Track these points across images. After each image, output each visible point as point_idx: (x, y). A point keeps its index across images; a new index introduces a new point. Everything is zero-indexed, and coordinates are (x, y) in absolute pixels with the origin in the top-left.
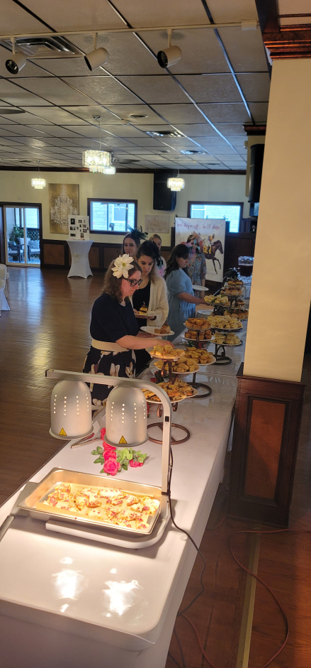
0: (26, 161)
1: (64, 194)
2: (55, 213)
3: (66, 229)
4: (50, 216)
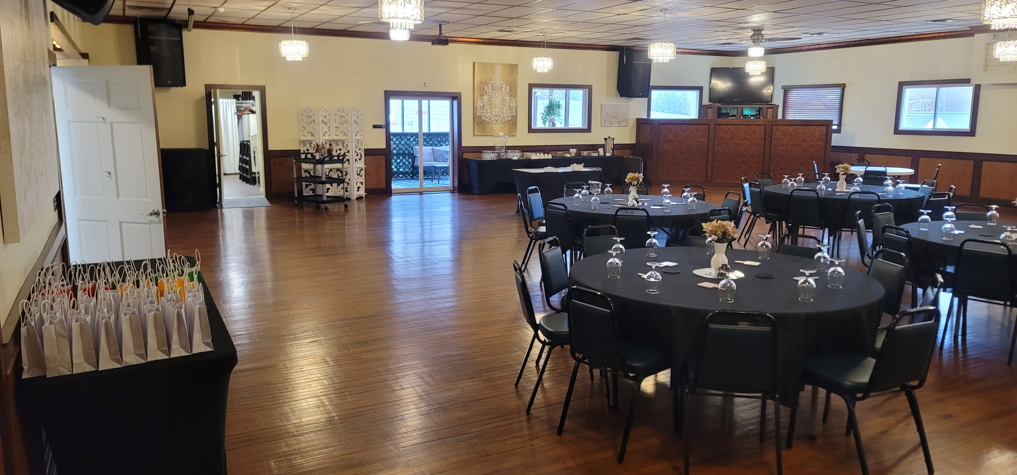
1: (498, 77)
2: (484, 105)
3: (499, 129)
4: (476, 110)
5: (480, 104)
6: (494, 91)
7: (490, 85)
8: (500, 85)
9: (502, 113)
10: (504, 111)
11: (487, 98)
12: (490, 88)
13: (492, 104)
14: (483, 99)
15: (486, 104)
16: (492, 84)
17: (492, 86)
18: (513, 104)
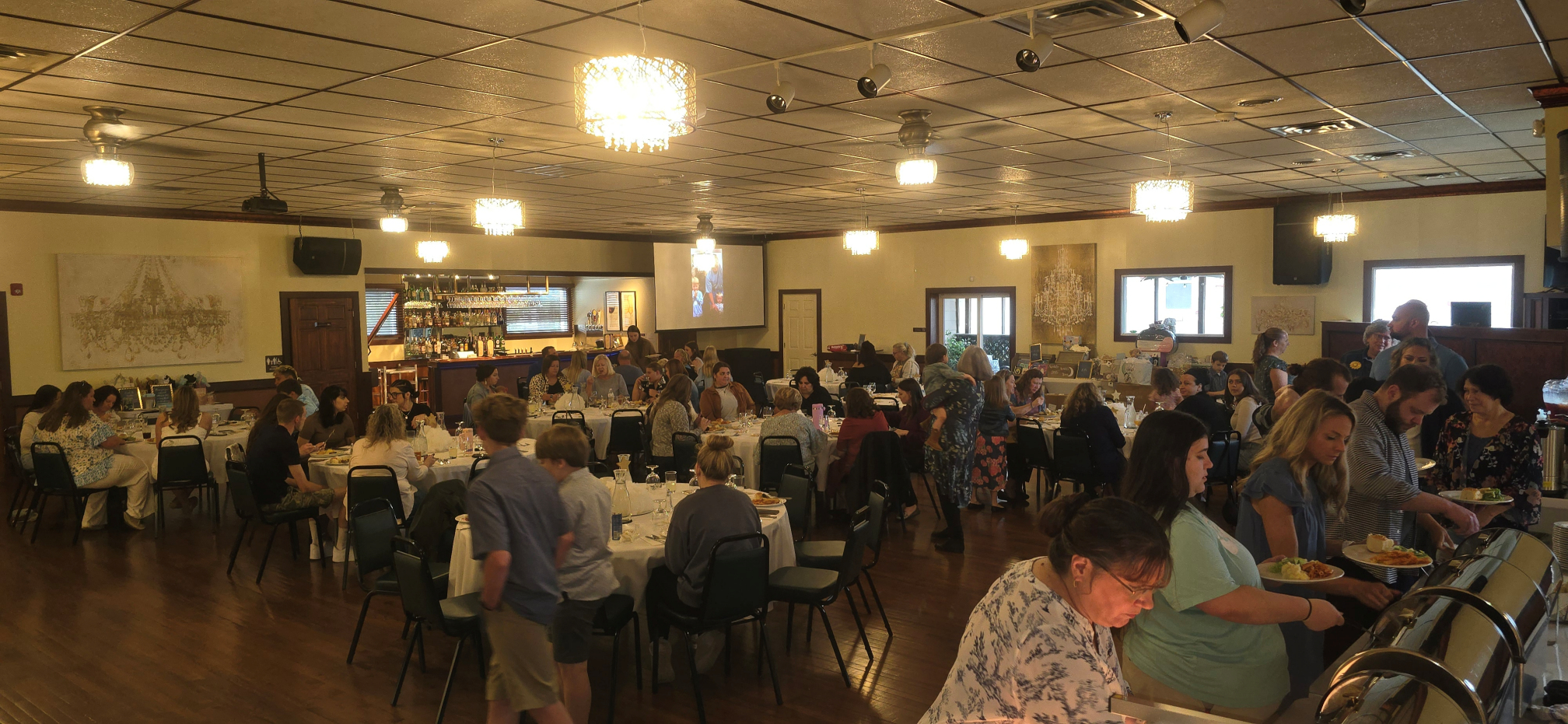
0: (990, 209)
1: (1064, 263)
2: (1044, 303)
3: (1065, 334)
4: (1034, 309)
5: (1038, 301)
6: (1058, 283)
7: (1052, 276)
8: (1066, 275)
9: (1072, 313)
10: (1075, 309)
11: (1048, 292)
12: (1053, 280)
13: (1055, 301)
14: (1041, 294)
15: (1047, 301)
16: (1056, 274)
17: (1056, 276)
18: (1089, 299)
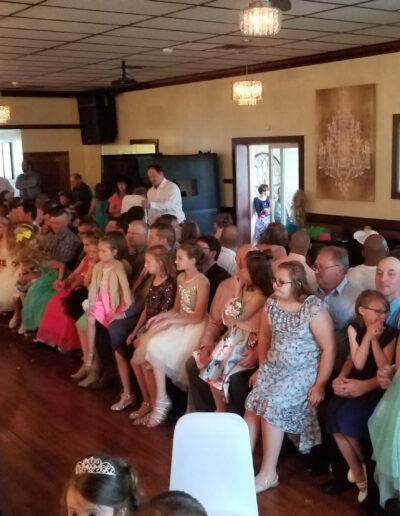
1: (345, 109)
2: (327, 154)
3: (346, 189)
4: (318, 161)
5: (322, 152)
6: (339, 131)
7: (334, 123)
8: (347, 122)
9: (351, 165)
10: (354, 162)
11: (330, 142)
12: (335, 128)
13: (336, 152)
14: (324, 144)
15: (329, 151)
17: (337, 123)
18: (367, 150)
